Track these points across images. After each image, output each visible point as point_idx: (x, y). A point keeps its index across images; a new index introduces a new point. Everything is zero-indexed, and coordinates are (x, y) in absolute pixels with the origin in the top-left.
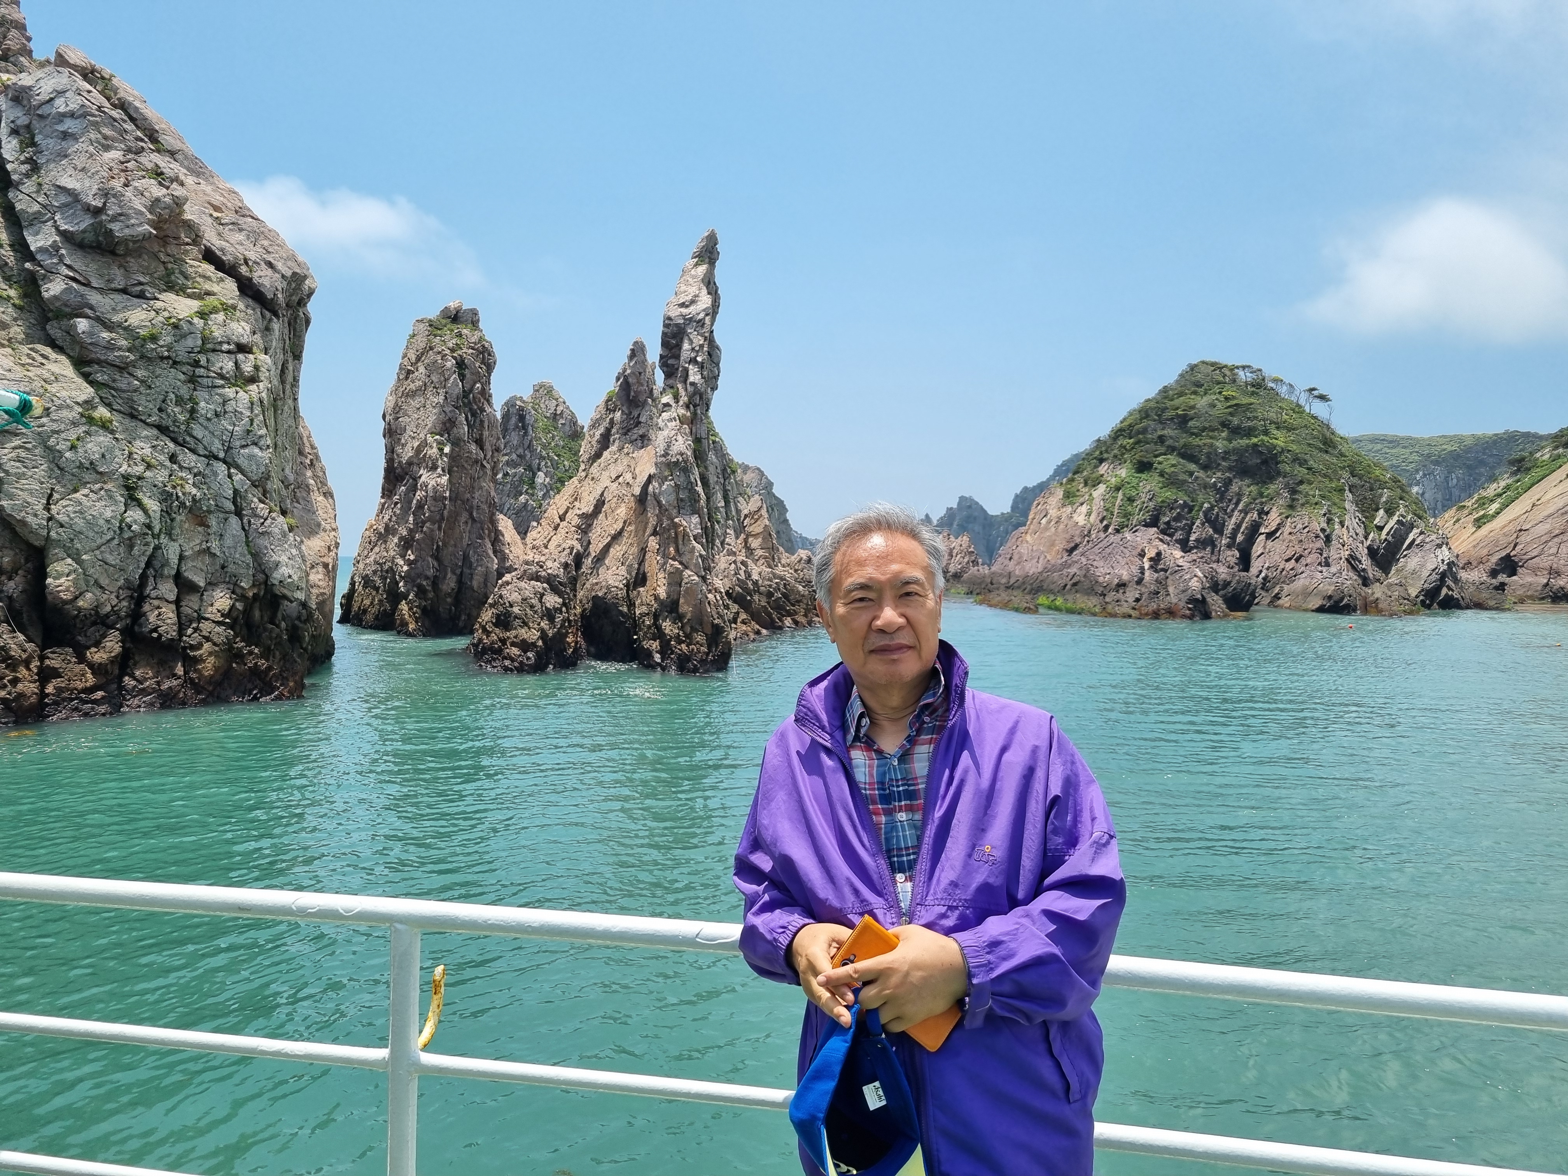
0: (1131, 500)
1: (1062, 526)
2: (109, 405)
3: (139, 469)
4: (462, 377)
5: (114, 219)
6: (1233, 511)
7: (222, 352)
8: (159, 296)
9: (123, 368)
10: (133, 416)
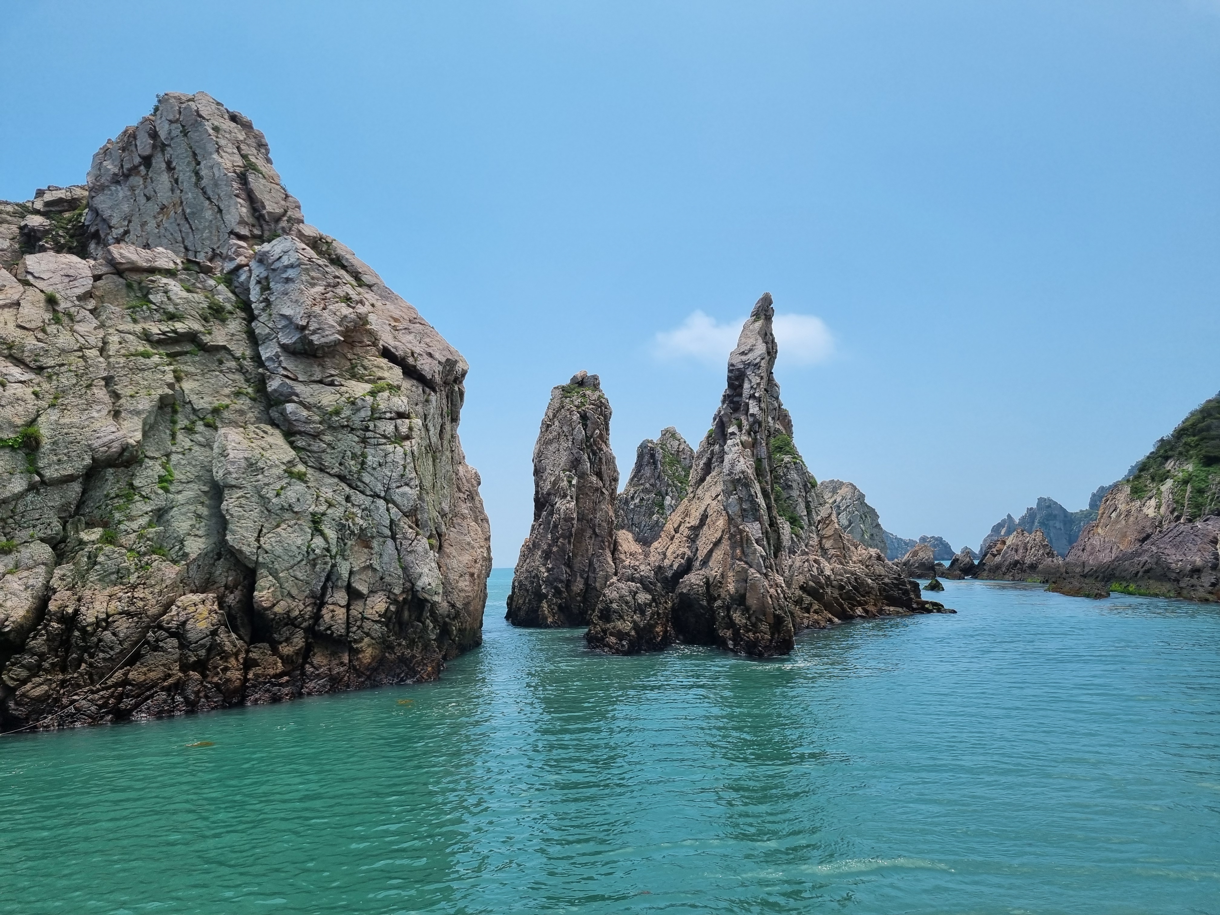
0: (1201, 491)
1: (1132, 519)
2: (305, 463)
3: (323, 508)
4: (585, 426)
5: (314, 332)
7: (386, 419)
8: (343, 383)
9: (316, 436)
10: (321, 470)
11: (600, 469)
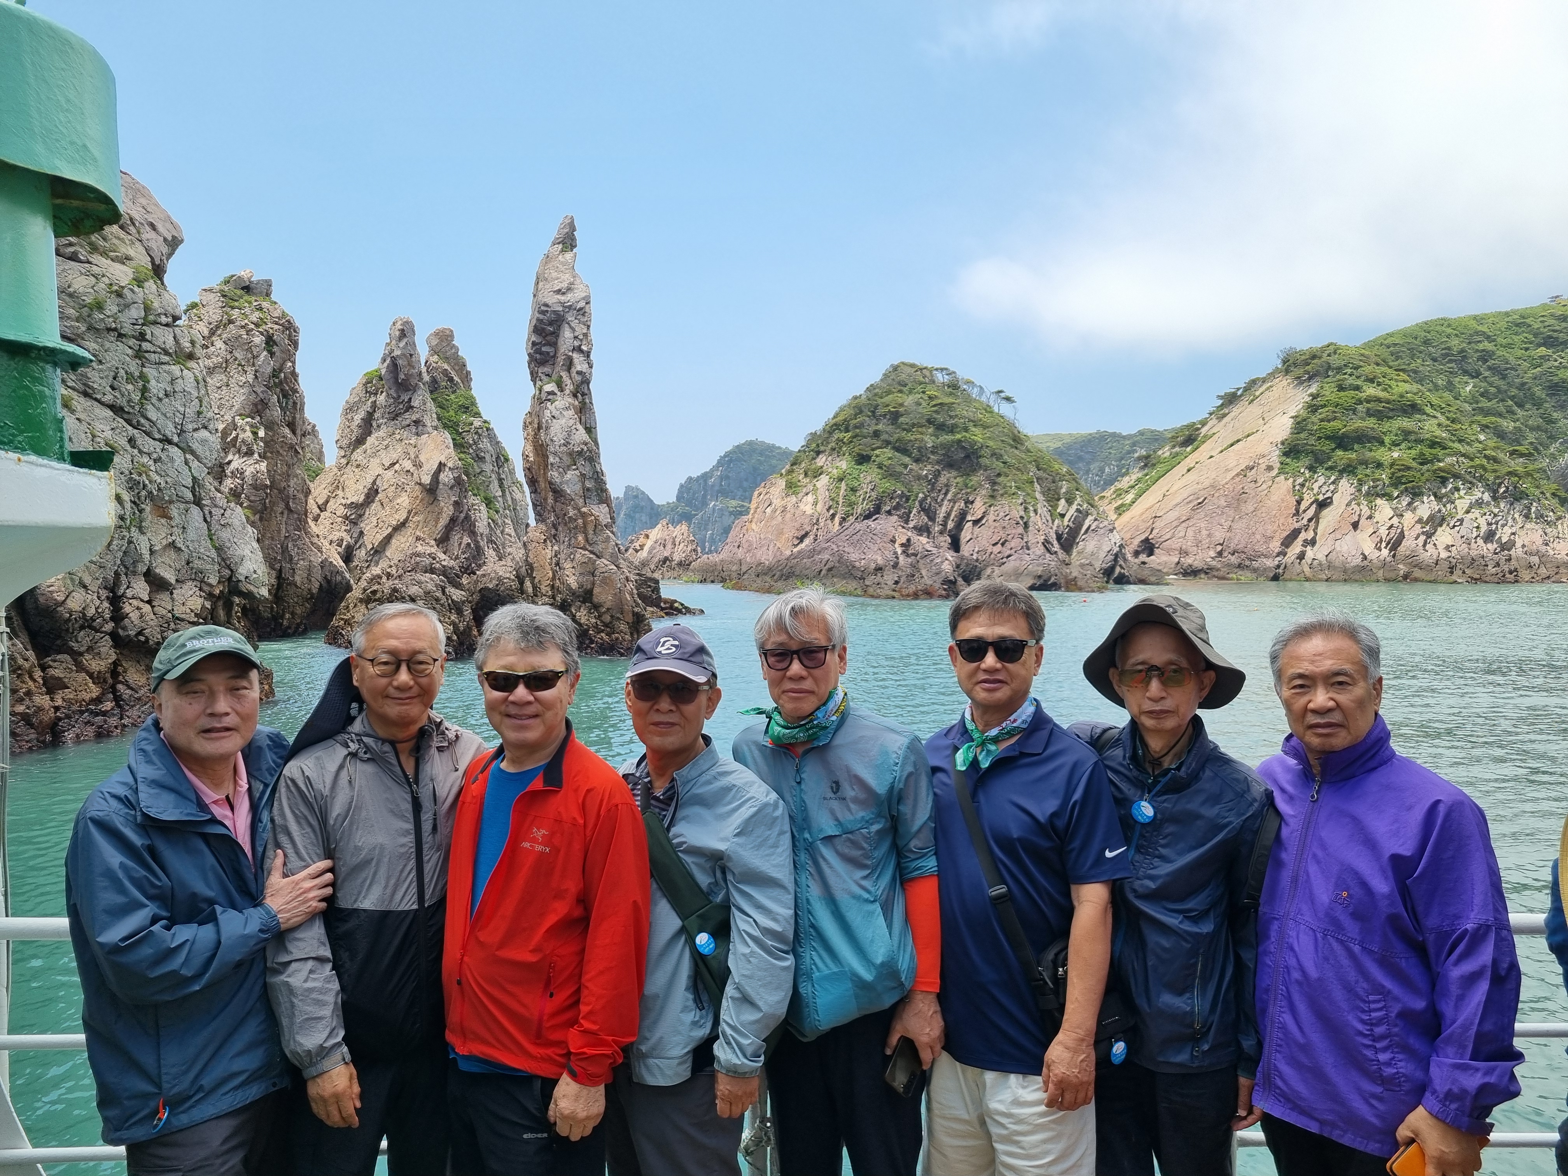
0: (854, 490)
1: (788, 516)
6: (942, 500)
7: (160, 324)
8: (90, 259)
10: (86, 394)
11: (294, 418)
